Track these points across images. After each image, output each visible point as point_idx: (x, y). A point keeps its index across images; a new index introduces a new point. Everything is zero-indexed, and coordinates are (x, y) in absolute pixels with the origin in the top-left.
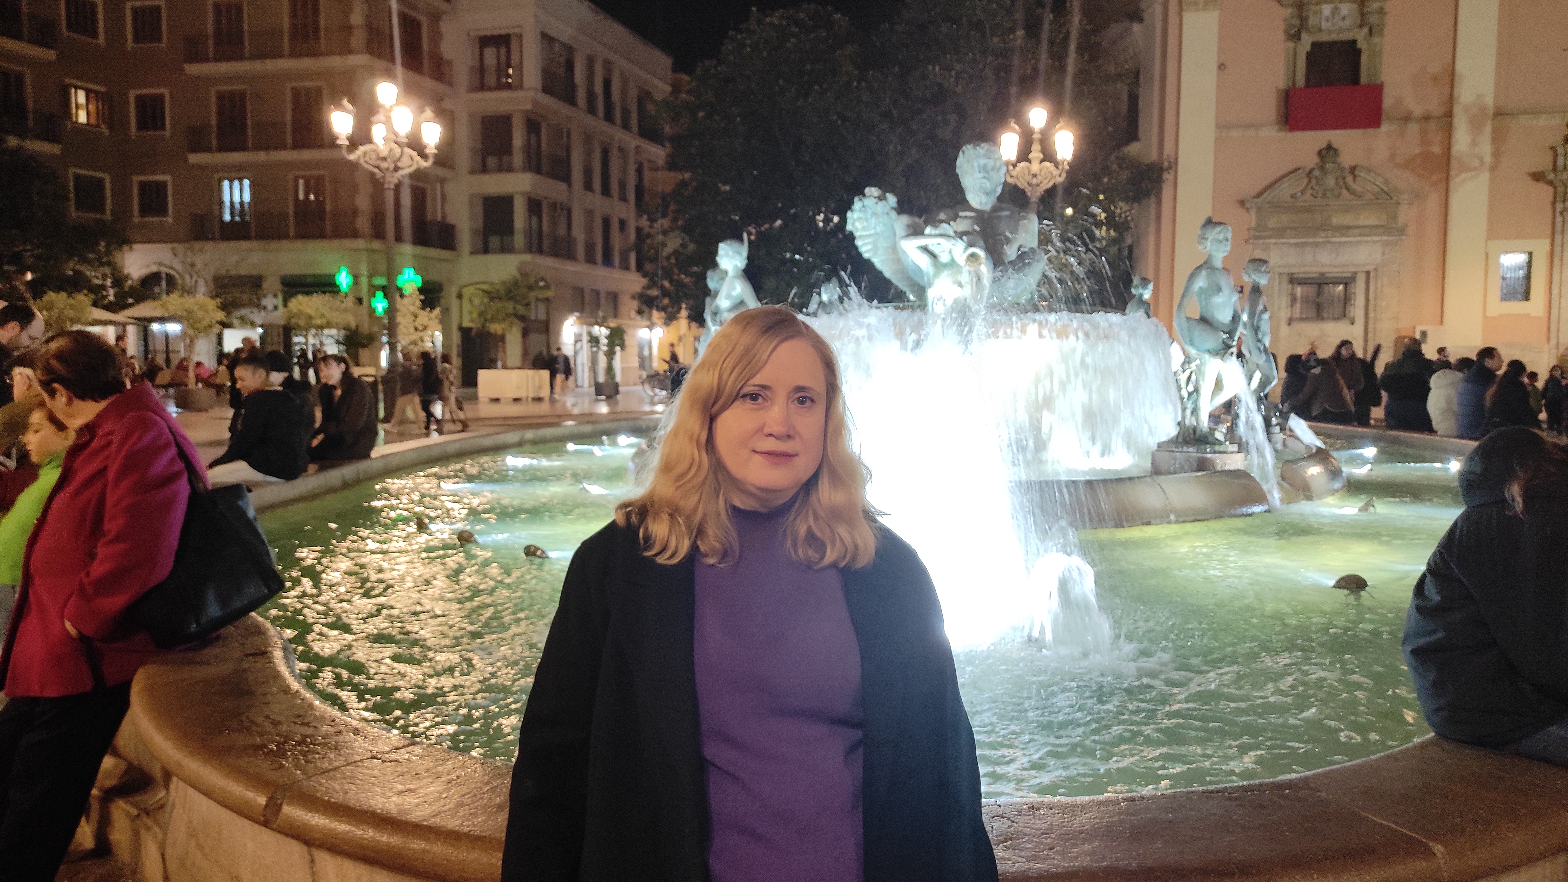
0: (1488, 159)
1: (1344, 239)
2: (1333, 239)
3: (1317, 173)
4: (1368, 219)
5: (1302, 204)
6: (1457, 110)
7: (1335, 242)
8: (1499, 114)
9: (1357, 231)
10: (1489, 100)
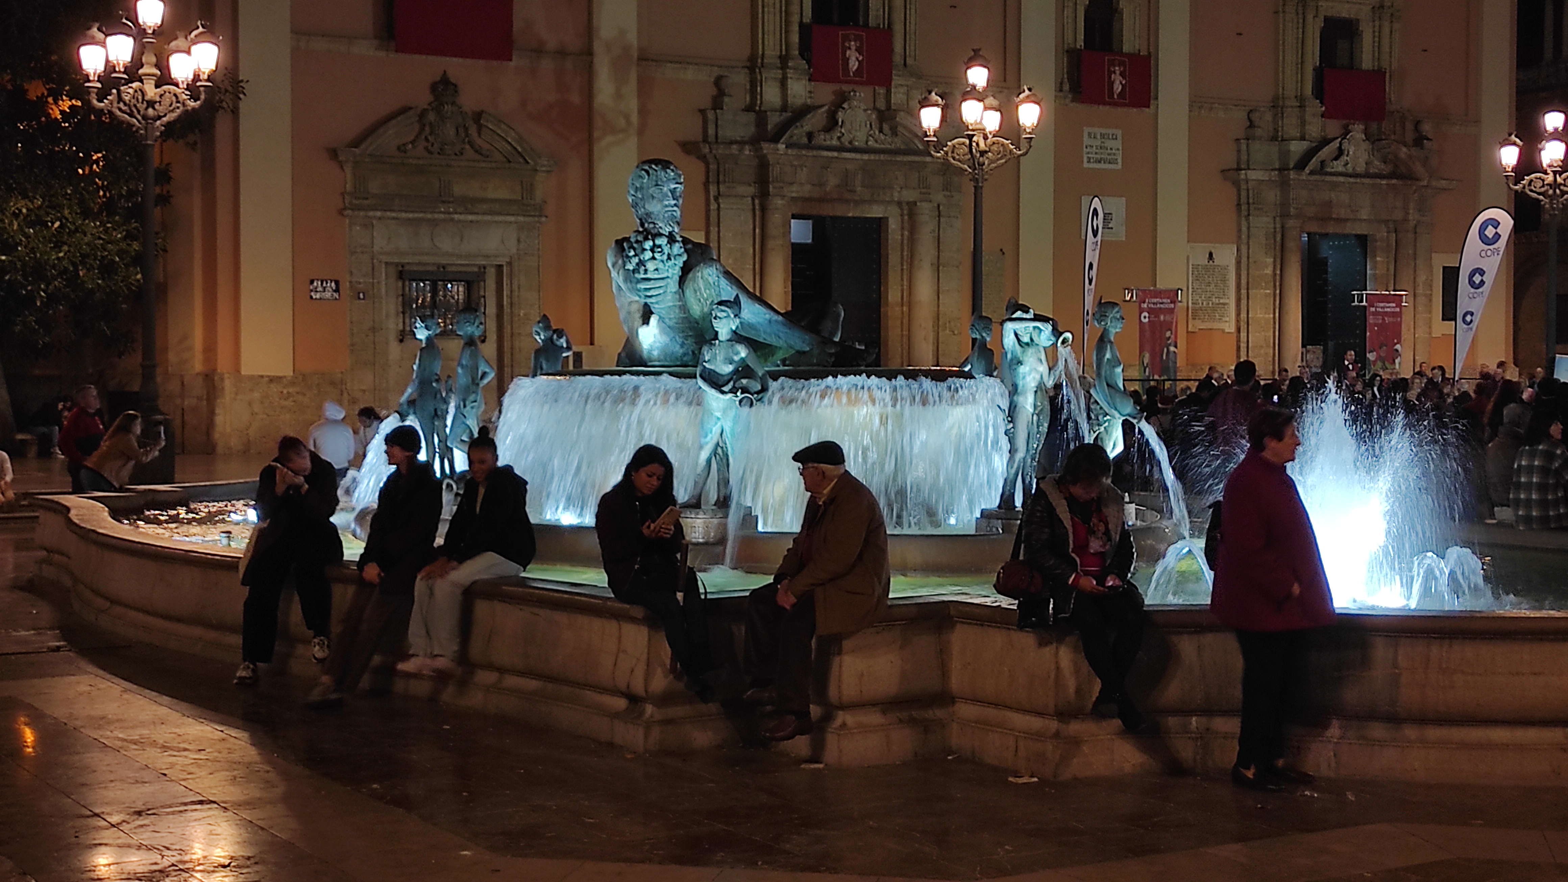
0: (635, 118)
1: (470, 217)
2: (456, 216)
3: (431, 116)
4: (499, 190)
5: (415, 162)
6: (598, 47)
7: (459, 221)
8: (643, 58)
9: (485, 207)
10: (632, 38)
